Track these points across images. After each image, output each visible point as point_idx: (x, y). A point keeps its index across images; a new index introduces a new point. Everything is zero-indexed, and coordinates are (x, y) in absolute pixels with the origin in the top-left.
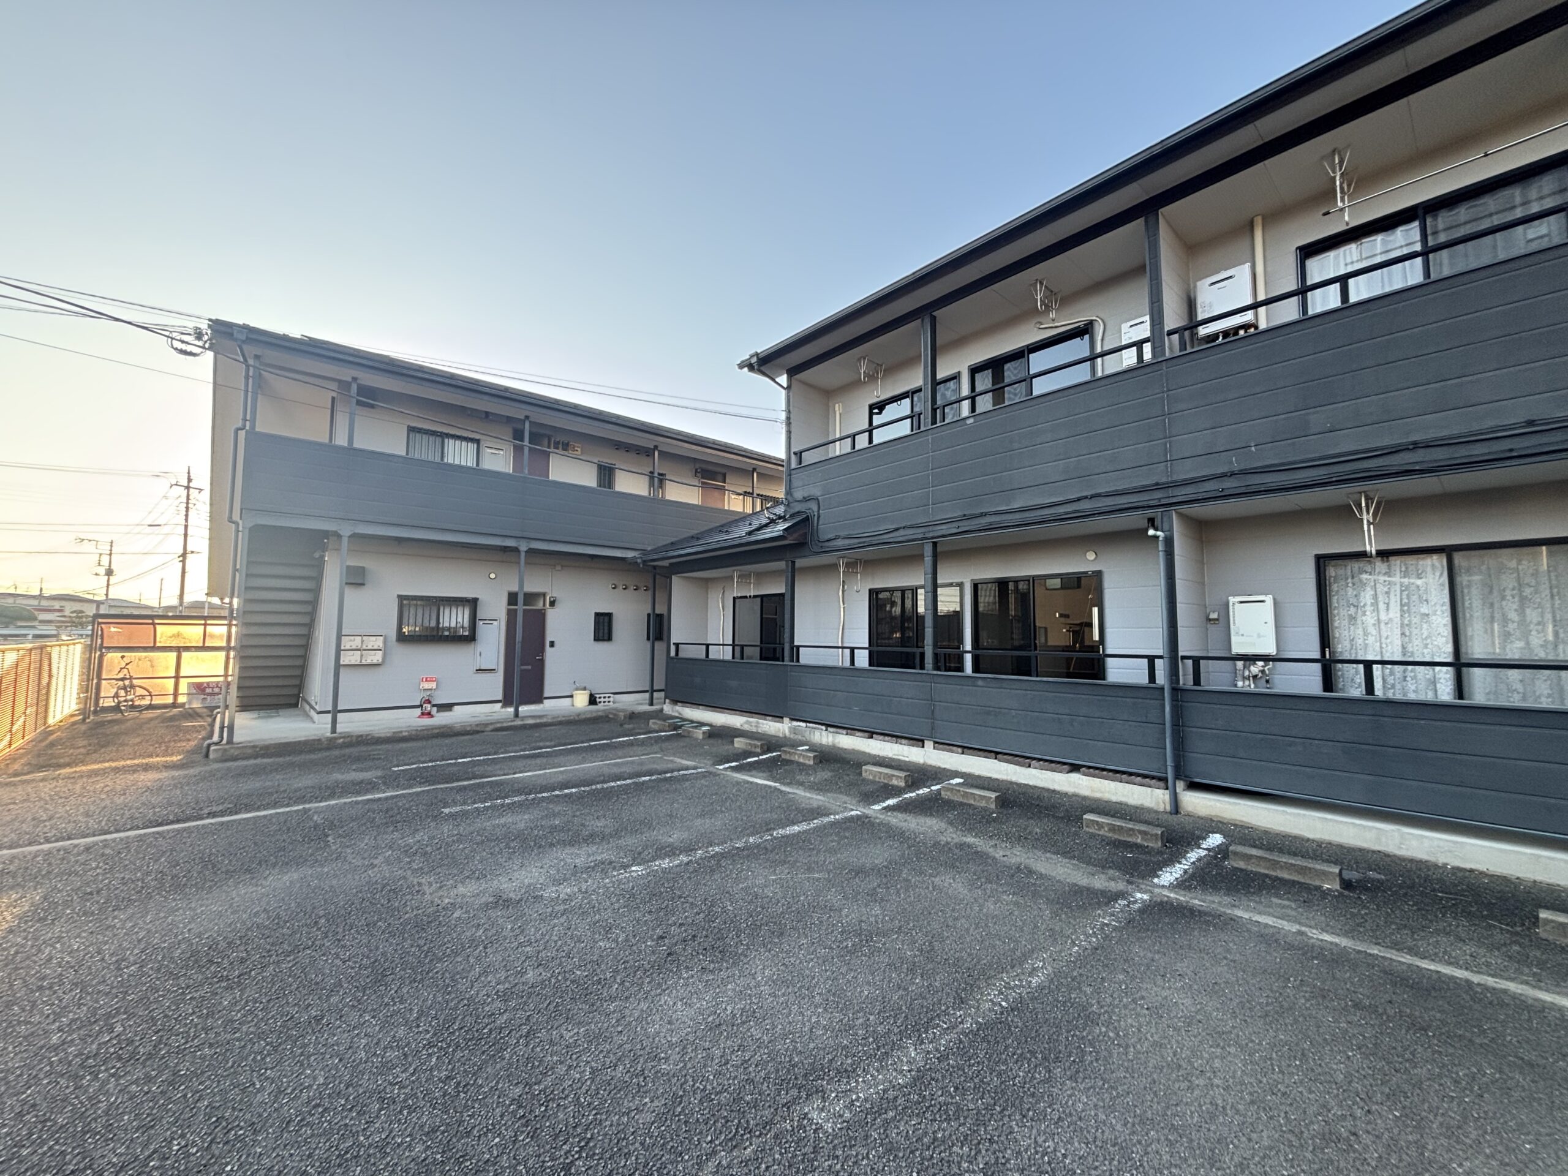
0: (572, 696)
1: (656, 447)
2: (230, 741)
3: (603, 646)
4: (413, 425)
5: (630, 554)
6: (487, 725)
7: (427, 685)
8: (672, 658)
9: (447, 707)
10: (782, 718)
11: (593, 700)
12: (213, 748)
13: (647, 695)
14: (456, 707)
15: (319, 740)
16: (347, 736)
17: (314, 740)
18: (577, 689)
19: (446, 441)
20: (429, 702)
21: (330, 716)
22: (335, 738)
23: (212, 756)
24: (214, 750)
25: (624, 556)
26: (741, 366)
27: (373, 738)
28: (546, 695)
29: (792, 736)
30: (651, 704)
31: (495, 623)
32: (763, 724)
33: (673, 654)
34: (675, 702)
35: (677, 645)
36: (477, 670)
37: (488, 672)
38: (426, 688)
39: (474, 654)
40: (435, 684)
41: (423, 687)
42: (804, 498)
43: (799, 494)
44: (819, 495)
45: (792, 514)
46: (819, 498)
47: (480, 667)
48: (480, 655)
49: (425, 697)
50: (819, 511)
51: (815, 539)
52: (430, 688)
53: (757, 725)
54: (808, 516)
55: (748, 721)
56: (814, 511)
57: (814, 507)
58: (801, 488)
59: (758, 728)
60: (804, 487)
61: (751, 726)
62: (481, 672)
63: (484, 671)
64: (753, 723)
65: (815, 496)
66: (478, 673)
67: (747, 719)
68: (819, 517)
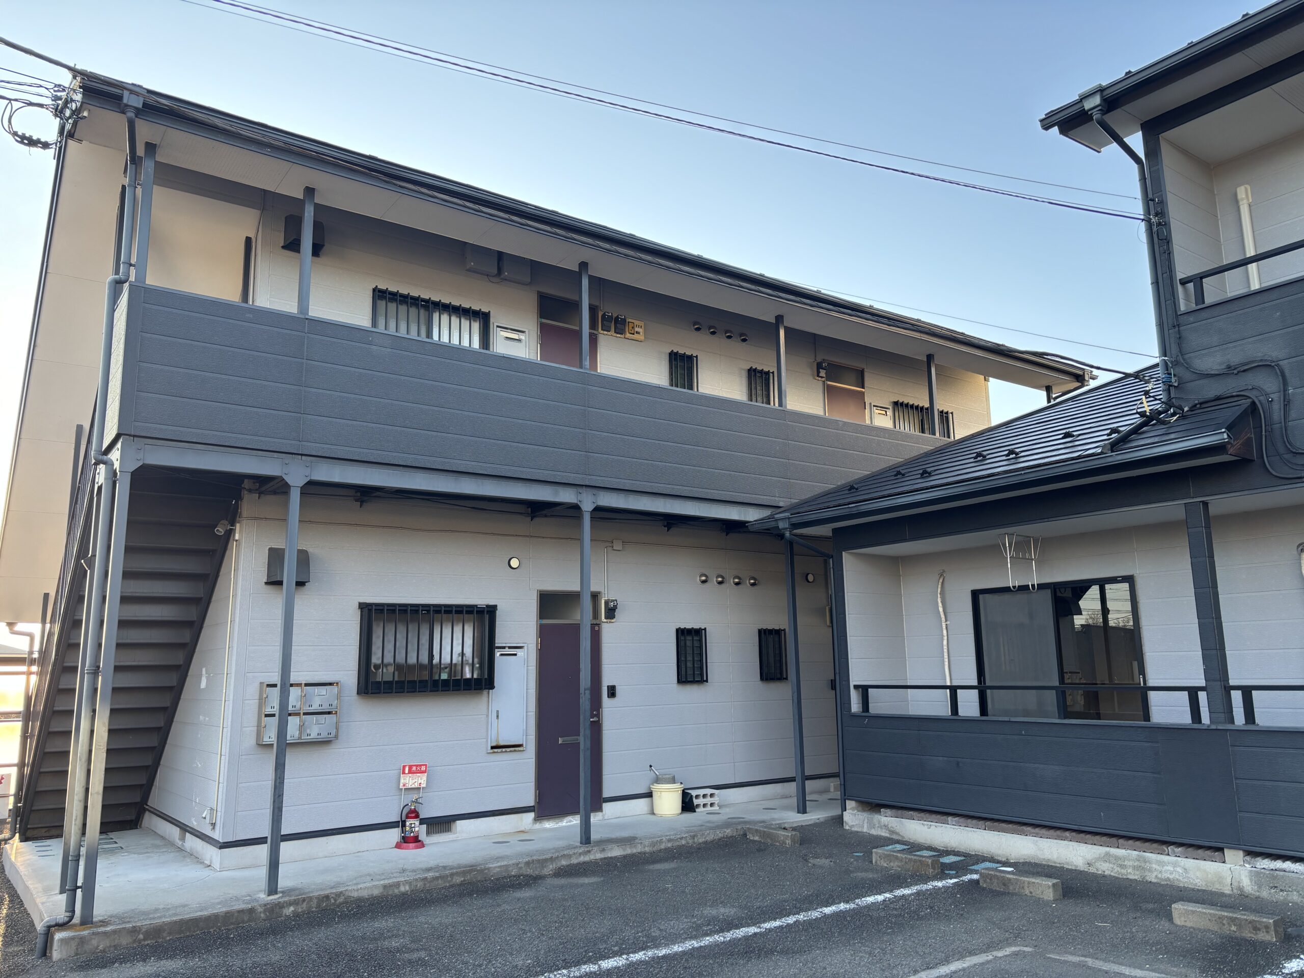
0: (649, 795)
1: (779, 319)
2: (87, 920)
3: (692, 692)
4: (382, 286)
5: (751, 515)
6: (543, 862)
7: (410, 781)
8: (855, 716)
9: (440, 824)
10: (1221, 850)
11: (688, 805)
12: (58, 936)
13: (792, 787)
14: (460, 824)
15: (251, 911)
16: (299, 898)
17: (241, 912)
18: (658, 780)
19: (436, 316)
20: (414, 814)
21: (263, 851)
22: (280, 906)
23: (56, 954)
24: (62, 940)
25: (742, 518)
26: (1046, 124)
27: (348, 901)
28: (606, 794)
29: (1265, 894)
30: (803, 810)
31: (519, 652)
32: (1160, 863)
33: (855, 706)
34: (874, 807)
35: (864, 690)
36: (492, 748)
37: (511, 751)
38: (410, 787)
39: (488, 716)
40: (425, 778)
41: (404, 786)
42: (1229, 367)
43: (1211, 362)
44: (1280, 357)
45: (1201, 404)
46: (1281, 363)
47: (497, 740)
48: (498, 717)
49: (408, 805)
50: (1285, 390)
51: (1281, 449)
52: (416, 785)
53: (1143, 865)
54: (1253, 403)
55: (1107, 854)
56: (1268, 390)
57: (1268, 384)
58: (1217, 348)
59: (1147, 873)
60: (1225, 346)
61: (1121, 866)
62: (499, 750)
63: (504, 750)
64: (1129, 860)
65: (1266, 360)
66: (494, 752)
67: (1103, 850)
68: (1287, 403)
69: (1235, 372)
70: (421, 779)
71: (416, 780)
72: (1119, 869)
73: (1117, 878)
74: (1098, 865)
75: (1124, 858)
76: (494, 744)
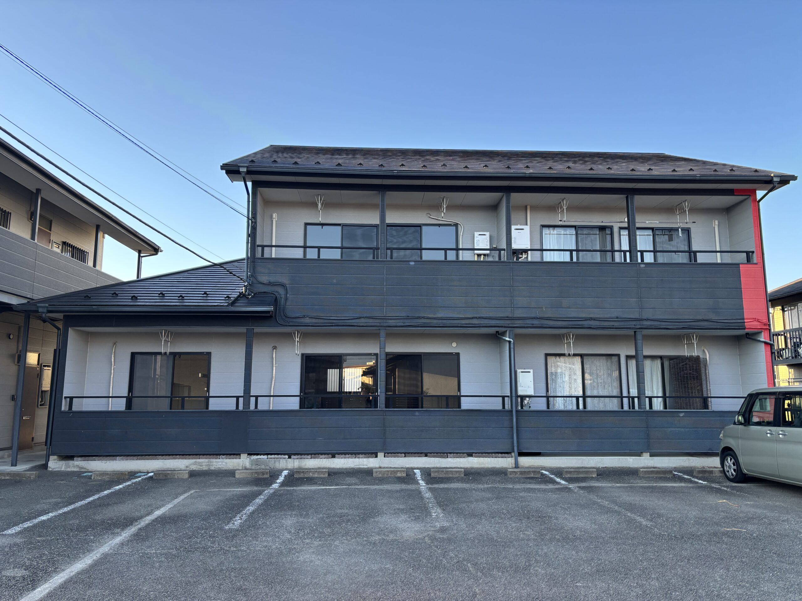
8: (64, 412)
10: (239, 454)
29: (254, 467)
32: (217, 462)
33: (64, 407)
35: (70, 399)
42: (270, 282)
43: (264, 279)
44: (287, 283)
45: (258, 293)
46: (287, 285)
50: (287, 295)
51: (282, 315)
53: (210, 464)
54: (276, 297)
55: (196, 462)
56: (281, 294)
57: (281, 291)
58: (267, 274)
59: (211, 467)
60: (269, 274)
61: (201, 466)
64: (204, 463)
65: (282, 283)
67: (194, 460)
68: (286, 299)
69: (272, 284)
72: (199, 467)
73: (199, 470)
74: (191, 467)
75: (202, 463)
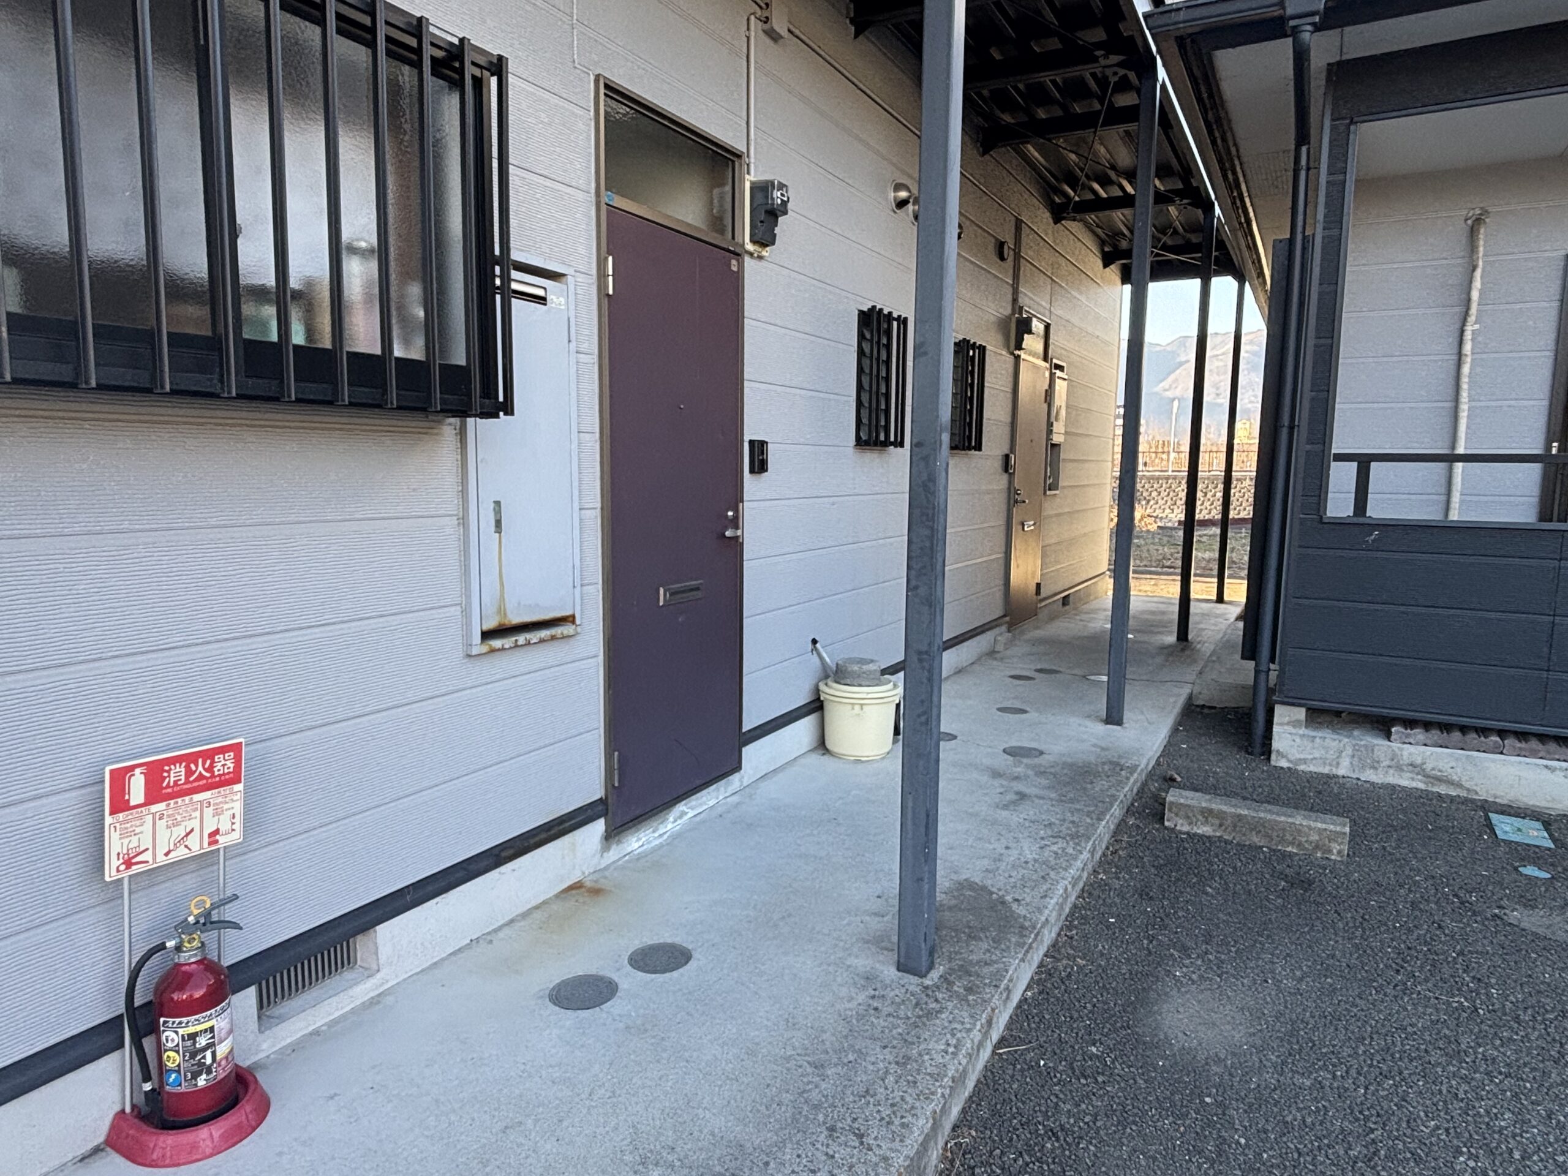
7: (159, 834)
8: (1335, 524)
18: (839, 674)
28: (747, 723)
33: (1340, 501)
35: (1361, 464)
36: (486, 635)
37: (542, 641)
38: (162, 860)
39: (463, 521)
40: (238, 807)
41: (129, 864)
47: (501, 610)
48: (498, 523)
49: (162, 947)
52: (196, 845)
62: (507, 642)
63: (521, 639)
66: (493, 651)
70: (217, 813)
71: (195, 824)
76: (491, 624)
